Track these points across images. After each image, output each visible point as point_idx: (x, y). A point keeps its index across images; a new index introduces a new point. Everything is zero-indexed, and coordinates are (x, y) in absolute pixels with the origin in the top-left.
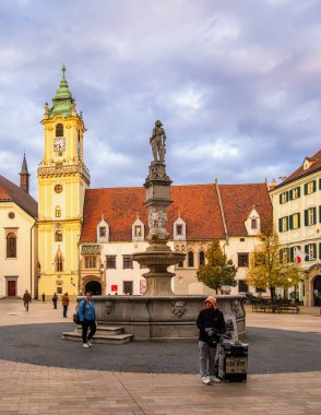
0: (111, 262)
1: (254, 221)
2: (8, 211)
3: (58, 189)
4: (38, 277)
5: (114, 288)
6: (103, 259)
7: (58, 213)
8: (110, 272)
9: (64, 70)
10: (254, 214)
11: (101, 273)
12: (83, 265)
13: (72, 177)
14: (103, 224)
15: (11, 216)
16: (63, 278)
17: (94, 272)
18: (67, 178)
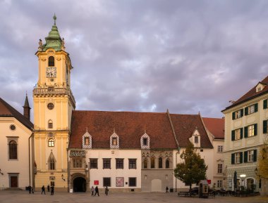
0: (94, 163)
1: (196, 138)
2: (10, 124)
3: (51, 106)
4: (35, 173)
5: (96, 182)
6: (88, 161)
7: (50, 125)
8: (93, 171)
9: (55, 18)
10: (196, 133)
11: (86, 171)
12: (72, 165)
13: (62, 98)
14: (87, 134)
15: (13, 128)
16: (55, 175)
17: (81, 171)
18: (58, 98)
